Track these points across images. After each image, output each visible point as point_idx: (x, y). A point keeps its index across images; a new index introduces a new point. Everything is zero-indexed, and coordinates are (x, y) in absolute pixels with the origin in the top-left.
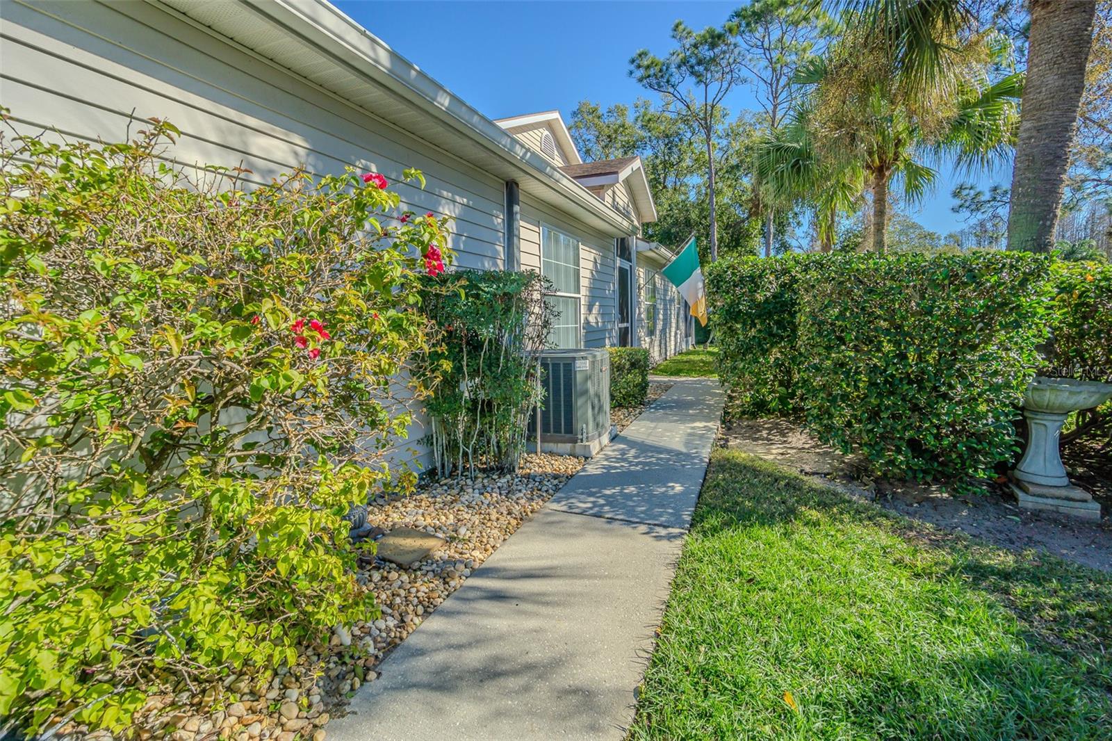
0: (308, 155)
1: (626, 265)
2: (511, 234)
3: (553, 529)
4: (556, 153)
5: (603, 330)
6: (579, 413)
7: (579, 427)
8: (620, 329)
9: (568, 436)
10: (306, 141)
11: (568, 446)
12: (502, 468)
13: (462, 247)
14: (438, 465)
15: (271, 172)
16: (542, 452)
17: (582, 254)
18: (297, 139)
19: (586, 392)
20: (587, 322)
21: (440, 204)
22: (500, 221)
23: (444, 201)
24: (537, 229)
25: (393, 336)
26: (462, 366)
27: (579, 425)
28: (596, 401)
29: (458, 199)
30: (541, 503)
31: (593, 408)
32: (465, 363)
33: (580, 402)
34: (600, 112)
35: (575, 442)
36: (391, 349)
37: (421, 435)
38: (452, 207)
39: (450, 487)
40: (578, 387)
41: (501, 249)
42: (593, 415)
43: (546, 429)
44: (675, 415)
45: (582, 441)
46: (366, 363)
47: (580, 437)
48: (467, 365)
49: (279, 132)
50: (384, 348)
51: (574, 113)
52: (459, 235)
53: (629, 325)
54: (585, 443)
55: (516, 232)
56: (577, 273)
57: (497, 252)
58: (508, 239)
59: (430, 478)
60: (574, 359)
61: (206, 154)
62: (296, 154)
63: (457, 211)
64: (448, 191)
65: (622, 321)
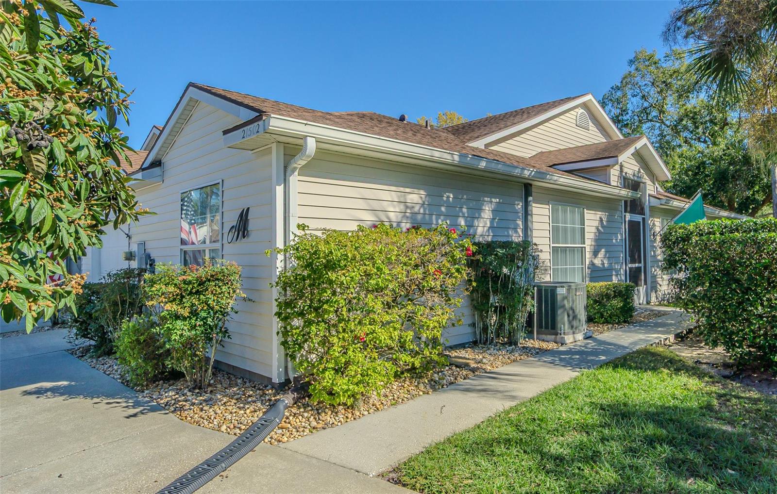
0: (426, 197)
1: (638, 218)
2: (527, 214)
3: (527, 365)
4: (591, 124)
5: (610, 269)
6: (559, 318)
7: (559, 326)
8: (630, 269)
9: (553, 331)
10: (425, 192)
11: (553, 337)
12: (512, 342)
13: (495, 225)
14: (478, 337)
15: (413, 207)
16: (537, 339)
17: (587, 216)
18: (422, 192)
19: (564, 306)
20: (592, 264)
21: (483, 205)
22: (519, 207)
23: (485, 203)
24: (547, 207)
25: (456, 274)
26: (489, 288)
27: (559, 325)
28: (571, 312)
29: (494, 200)
30: (526, 357)
31: (569, 316)
32: (490, 286)
33: (559, 312)
34: (656, 58)
35: (557, 335)
36: (456, 278)
37: (470, 322)
38: (490, 205)
39: (483, 348)
40: (558, 303)
41: (521, 222)
42: (568, 320)
43: (540, 326)
44: (643, 330)
45: (561, 334)
46: (449, 281)
47: (559, 332)
48: (492, 287)
49: (416, 191)
50: (454, 277)
51: (631, 61)
52: (494, 219)
53: (642, 265)
54: (562, 336)
55: (530, 212)
56: (583, 230)
57: (518, 225)
58: (525, 216)
59: (474, 344)
60: (556, 287)
61: (394, 207)
62: (421, 198)
63: (493, 207)
64: (488, 198)
65: (633, 261)
